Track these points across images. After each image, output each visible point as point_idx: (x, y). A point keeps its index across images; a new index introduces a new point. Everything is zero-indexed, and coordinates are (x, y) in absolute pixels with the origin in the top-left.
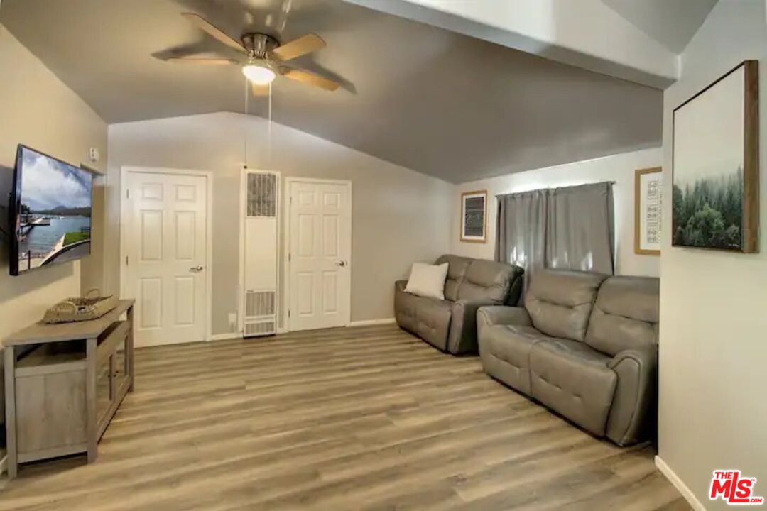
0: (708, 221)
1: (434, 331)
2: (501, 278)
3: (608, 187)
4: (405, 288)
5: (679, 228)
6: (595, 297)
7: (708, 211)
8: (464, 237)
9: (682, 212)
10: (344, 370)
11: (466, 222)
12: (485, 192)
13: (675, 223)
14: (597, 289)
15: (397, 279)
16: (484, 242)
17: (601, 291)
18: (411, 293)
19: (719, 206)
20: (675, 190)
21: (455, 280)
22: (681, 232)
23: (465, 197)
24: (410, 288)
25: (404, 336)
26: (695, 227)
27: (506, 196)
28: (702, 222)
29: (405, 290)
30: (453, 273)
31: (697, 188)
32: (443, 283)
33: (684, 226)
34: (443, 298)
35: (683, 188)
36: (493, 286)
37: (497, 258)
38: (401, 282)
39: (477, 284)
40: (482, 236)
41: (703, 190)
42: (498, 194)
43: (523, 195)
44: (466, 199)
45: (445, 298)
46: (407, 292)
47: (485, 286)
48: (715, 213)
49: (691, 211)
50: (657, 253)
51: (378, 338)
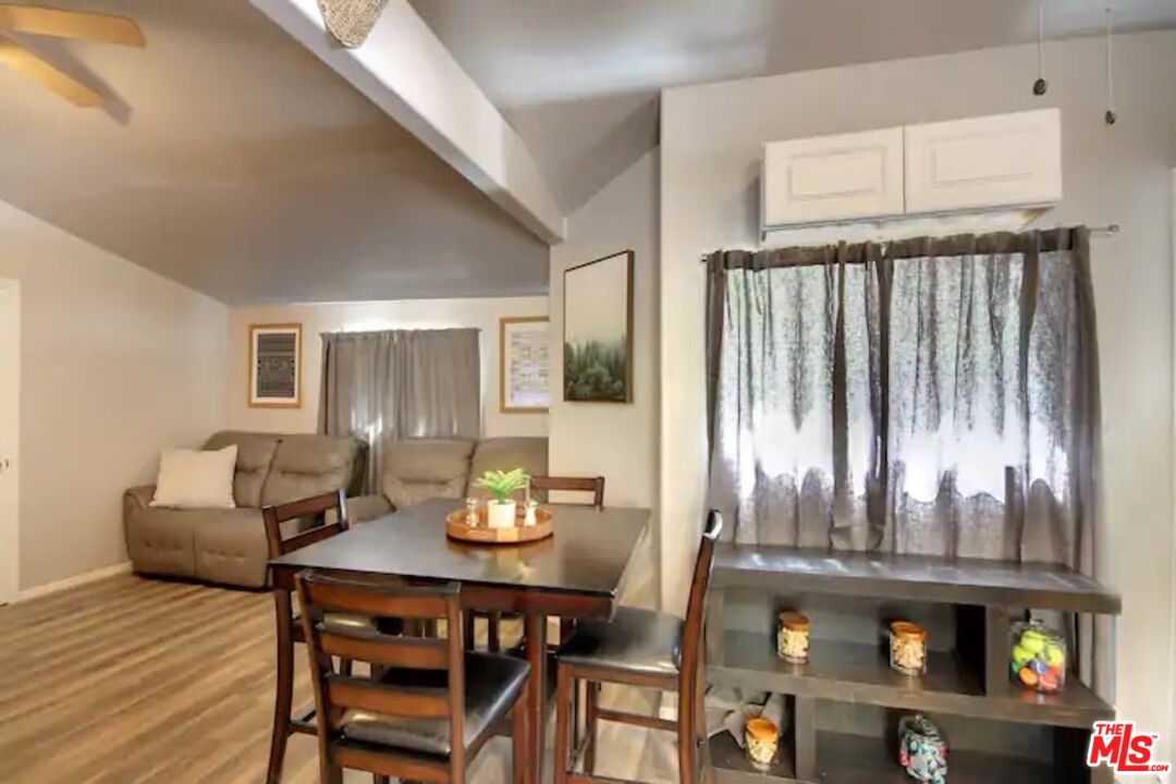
0: (598, 379)
1: (241, 560)
2: (339, 460)
3: (475, 332)
4: (152, 499)
5: (571, 383)
6: (470, 465)
7: (598, 368)
8: (256, 400)
9: (574, 367)
10: (87, 671)
11: (259, 374)
12: (299, 326)
13: (566, 380)
14: (470, 457)
15: (129, 486)
16: (297, 406)
17: (476, 457)
18: (166, 508)
19: (608, 365)
20: (567, 348)
21: (254, 471)
22: (572, 387)
23: (256, 332)
24: (163, 497)
25: (157, 590)
26: (587, 383)
27: (338, 335)
28: (592, 380)
29: (153, 504)
30: (248, 462)
31: (588, 348)
32: (231, 478)
33: (575, 382)
34: (233, 506)
35: (574, 347)
36: (326, 473)
37: (322, 430)
38: (141, 490)
39: (300, 474)
40: (292, 395)
41: (593, 349)
42: (323, 330)
43: (366, 336)
44: (260, 336)
45: (238, 506)
46: (158, 507)
47: (315, 475)
48: (605, 371)
49: (583, 367)
50: (545, 411)
51: (97, 609)
